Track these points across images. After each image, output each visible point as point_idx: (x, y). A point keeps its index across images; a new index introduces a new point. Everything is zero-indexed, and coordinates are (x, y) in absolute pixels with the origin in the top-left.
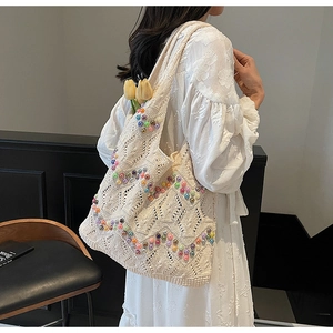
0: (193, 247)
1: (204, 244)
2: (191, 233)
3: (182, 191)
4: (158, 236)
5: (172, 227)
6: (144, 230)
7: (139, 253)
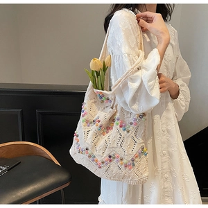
0: (133, 160)
1: (140, 157)
2: (130, 152)
3: (121, 127)
4: (110, 157)
5: (117, 150)
6: (101, 153)
7: (100, 167)
